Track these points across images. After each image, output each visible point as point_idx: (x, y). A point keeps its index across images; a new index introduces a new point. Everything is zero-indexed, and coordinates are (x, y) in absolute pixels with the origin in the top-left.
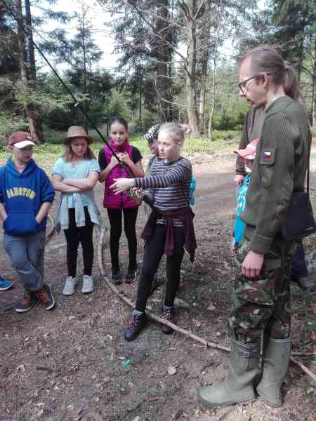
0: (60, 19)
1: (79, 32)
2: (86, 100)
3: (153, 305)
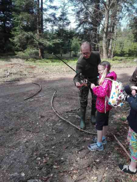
0: (54, 9)
1: (62, 14)
2: (61, 42)
3: (68, 117)
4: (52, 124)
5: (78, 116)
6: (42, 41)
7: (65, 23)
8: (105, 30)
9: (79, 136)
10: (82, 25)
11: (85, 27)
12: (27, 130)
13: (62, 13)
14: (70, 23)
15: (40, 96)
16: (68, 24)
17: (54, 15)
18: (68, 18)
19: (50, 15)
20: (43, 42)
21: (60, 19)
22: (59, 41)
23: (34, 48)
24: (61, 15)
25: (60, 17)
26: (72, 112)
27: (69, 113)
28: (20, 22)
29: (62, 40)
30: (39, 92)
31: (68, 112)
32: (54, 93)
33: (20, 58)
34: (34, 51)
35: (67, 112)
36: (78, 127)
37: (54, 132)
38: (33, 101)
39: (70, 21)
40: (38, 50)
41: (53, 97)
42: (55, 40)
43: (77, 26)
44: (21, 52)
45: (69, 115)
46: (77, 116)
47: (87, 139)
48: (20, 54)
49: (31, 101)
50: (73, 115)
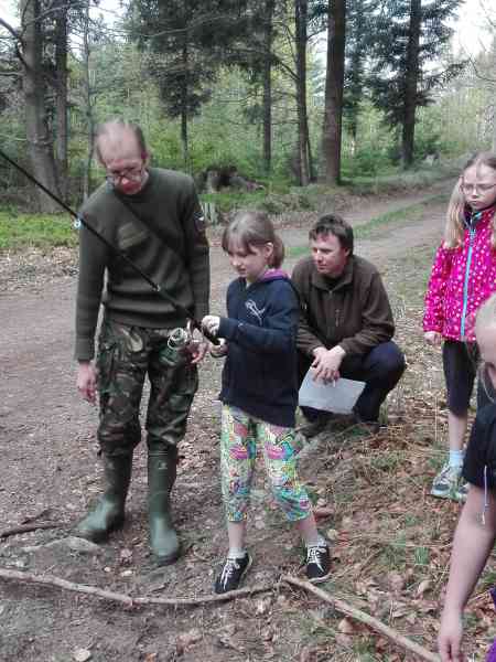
3: (25, 558)
9: (134, 638)
26: (34, 530)
27: (17, 537)
31: (13, 533)
45: (27, 549)
47: (185, 637)
50: (48, 545)
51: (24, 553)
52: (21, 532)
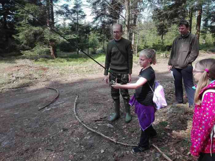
2: (77, 38)
3: (98, 126)
4: (79, 139)
5: (110, 125)
6: (54, 37)
7: (79, 16)
8: (127, 23)
9: (114, 150)
10: (99, 18)
11: (103, 20)
12: (48, 150)
13: (75, 4)
14: (85, 15)
15: (59, 103)
16: (84, 16)
17: (66, 7)
18: (82, 10)
19: (62, 6)
20: (55, 39)
21: (74, 11)
22: (75, 36)
23: (44, 46)
24: (75, 7)
25: (74, 9)
26: (101, 121)
28: (25, 16)
29: (78, 35)
30: (57, 98)
32: (77, 98)
33: (28, 59)
34: (44, 49)
35: (96, 121)
36: (112, 139)
37: (83, 148)
38: (50, 110)
39: (86, 14)
40: (49, 48)
41: (75, 104)
42: (70, 35)
43: (94, 20)
44: (29, 51)
45: (99, 125)
46: (108, 125)
48: (28, 53)
49: (47, 111)
50: (103, 125)
51: (98, 125)
52: (99, 121)
